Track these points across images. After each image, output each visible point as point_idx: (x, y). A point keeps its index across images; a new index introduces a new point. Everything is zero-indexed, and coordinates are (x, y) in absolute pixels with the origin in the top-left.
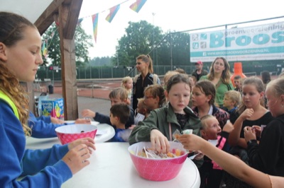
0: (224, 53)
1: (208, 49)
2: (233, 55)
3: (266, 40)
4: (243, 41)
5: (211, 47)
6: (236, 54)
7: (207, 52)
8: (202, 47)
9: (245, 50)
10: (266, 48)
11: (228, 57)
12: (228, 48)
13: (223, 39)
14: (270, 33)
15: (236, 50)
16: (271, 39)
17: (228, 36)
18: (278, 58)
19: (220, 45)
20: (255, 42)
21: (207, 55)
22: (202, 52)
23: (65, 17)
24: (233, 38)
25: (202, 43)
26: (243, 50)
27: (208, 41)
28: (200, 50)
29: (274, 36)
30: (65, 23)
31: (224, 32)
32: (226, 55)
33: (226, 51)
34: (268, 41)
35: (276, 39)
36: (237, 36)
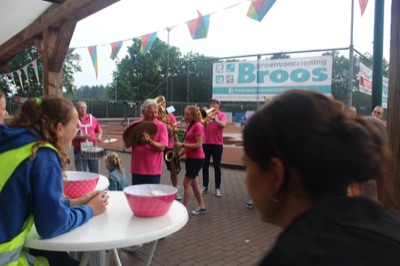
0: (256, 91)
1: (236, 84)
2: (266, 93)
3: (306, 77)
4: (279, 76)
5: (239, 82)
6: (270, 93)
7: (234, 88)
8: (228, 82)
10: (305, 87)
11: (260, 95)
12: (261, 85)
13: (255, 72)
14: (310, 69)
15: (270, 88)
16: (312, 76)
17: (261, 69)
19: (251, 80)
20: (292, 79)
21: (234, 93)
22: (228, 88)
23: (52, 44)
24: (267, 72)
25: (228, 77)
27: (236, 75)
28: (225, 85)
29: (314, 72)
30: (51, 52)
31: (255, 64)
32: (258, 93)
33: (258, 88)
34: (308, 79)
35: (317, 77)
36: (271, 70)
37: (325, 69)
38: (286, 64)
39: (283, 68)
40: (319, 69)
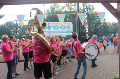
0: (48, 32)
2: (52, 33)
4: (56, 28)
6: (54, 33)
9: (57, 31)
10: (65, 31)
12: (50, 30)
16: (66, 28)
17: (50, 25)
18: (69, 35)
19: (46, 29)
24: (52, 26)
26: (56, 31)
29: (67, 26)
32: (49, 33)
33: (49, 31)
34: (65, 28)
35: (68, 28)
36: (53, 25)
37: (70, 26)
38: (58, 24)
39: (57, 25)
40: (69, 26)
